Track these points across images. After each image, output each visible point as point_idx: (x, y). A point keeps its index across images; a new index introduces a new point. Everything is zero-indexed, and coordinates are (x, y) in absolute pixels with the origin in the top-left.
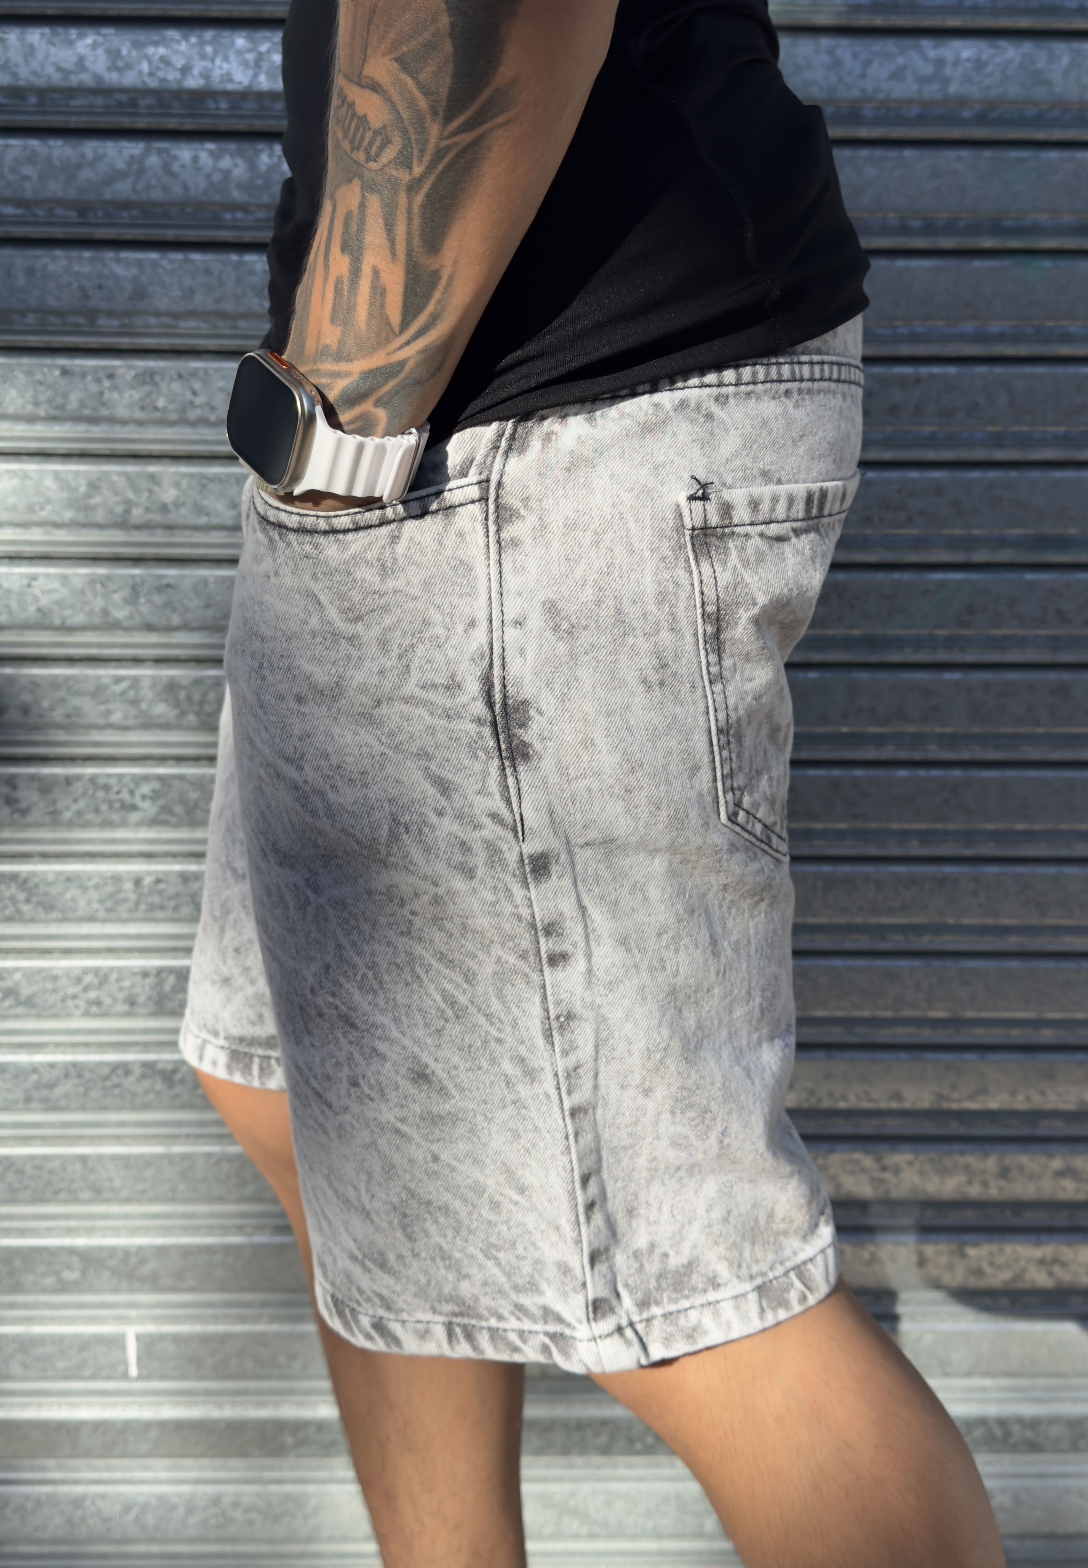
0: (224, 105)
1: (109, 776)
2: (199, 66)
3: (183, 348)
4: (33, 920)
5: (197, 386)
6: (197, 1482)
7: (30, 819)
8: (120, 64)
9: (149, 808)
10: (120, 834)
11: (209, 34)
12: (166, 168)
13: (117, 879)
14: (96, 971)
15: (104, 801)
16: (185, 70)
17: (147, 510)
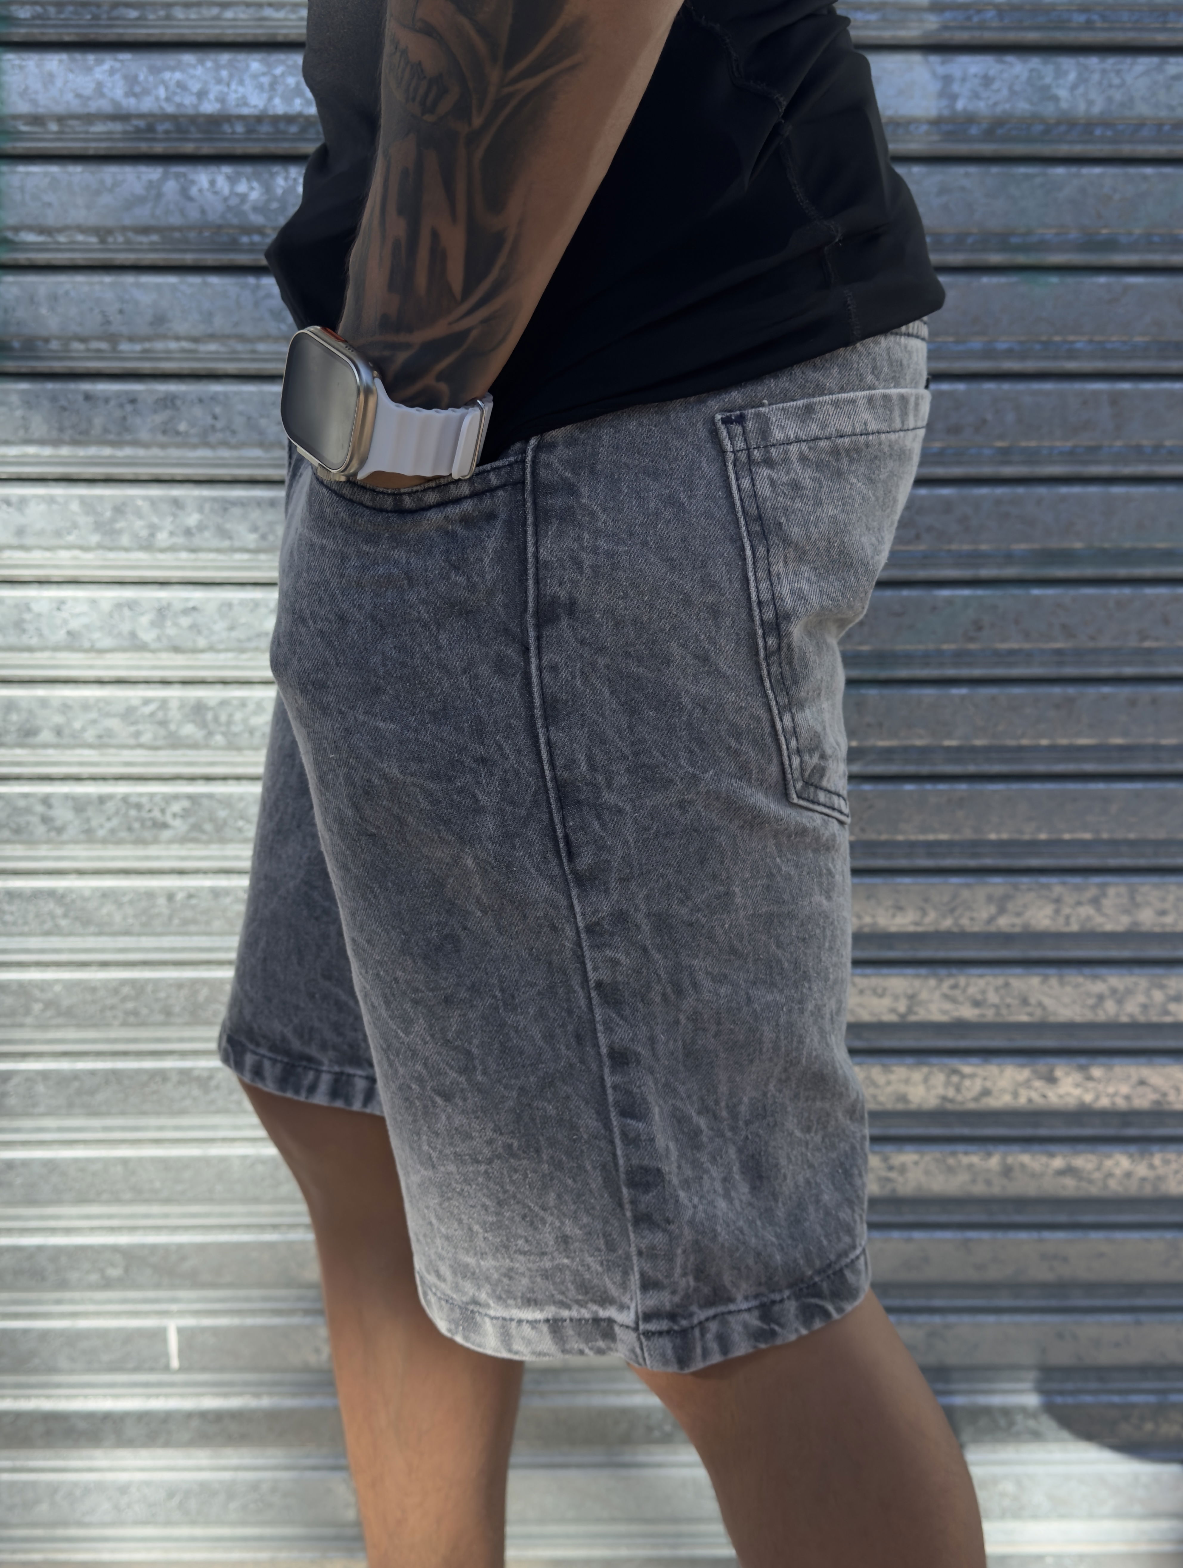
0: (240, 128)
1: (140, 795)
2: (214, 90)
3: (203, 373)
4: (71, 934)
5: (218, 410)
6: (237, 1469)
7: (65, 837)
8: (137, 89)
9: (179, 826)
10: (153, 850)
11: (225, 57)
12: (184, 193)
13: (150, 895)
14: (133, 982)
15: (137, 819)
16: (202, 95)
17: (172, 534)
